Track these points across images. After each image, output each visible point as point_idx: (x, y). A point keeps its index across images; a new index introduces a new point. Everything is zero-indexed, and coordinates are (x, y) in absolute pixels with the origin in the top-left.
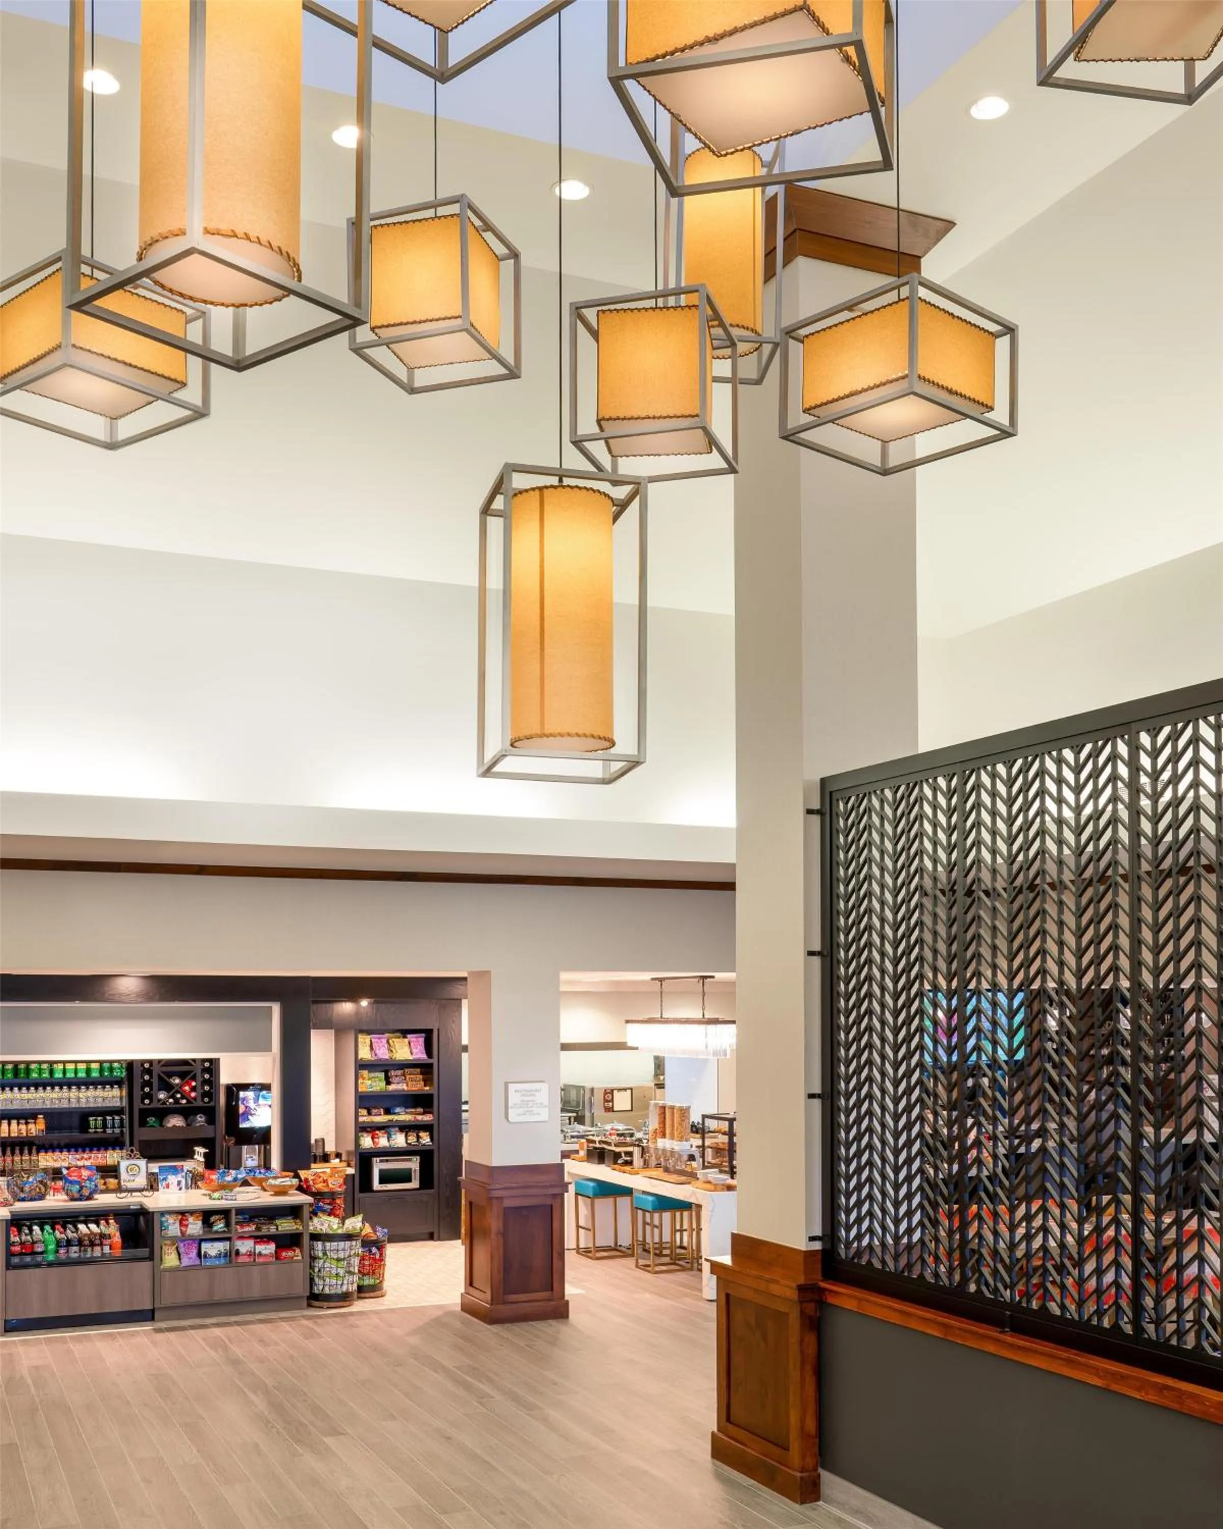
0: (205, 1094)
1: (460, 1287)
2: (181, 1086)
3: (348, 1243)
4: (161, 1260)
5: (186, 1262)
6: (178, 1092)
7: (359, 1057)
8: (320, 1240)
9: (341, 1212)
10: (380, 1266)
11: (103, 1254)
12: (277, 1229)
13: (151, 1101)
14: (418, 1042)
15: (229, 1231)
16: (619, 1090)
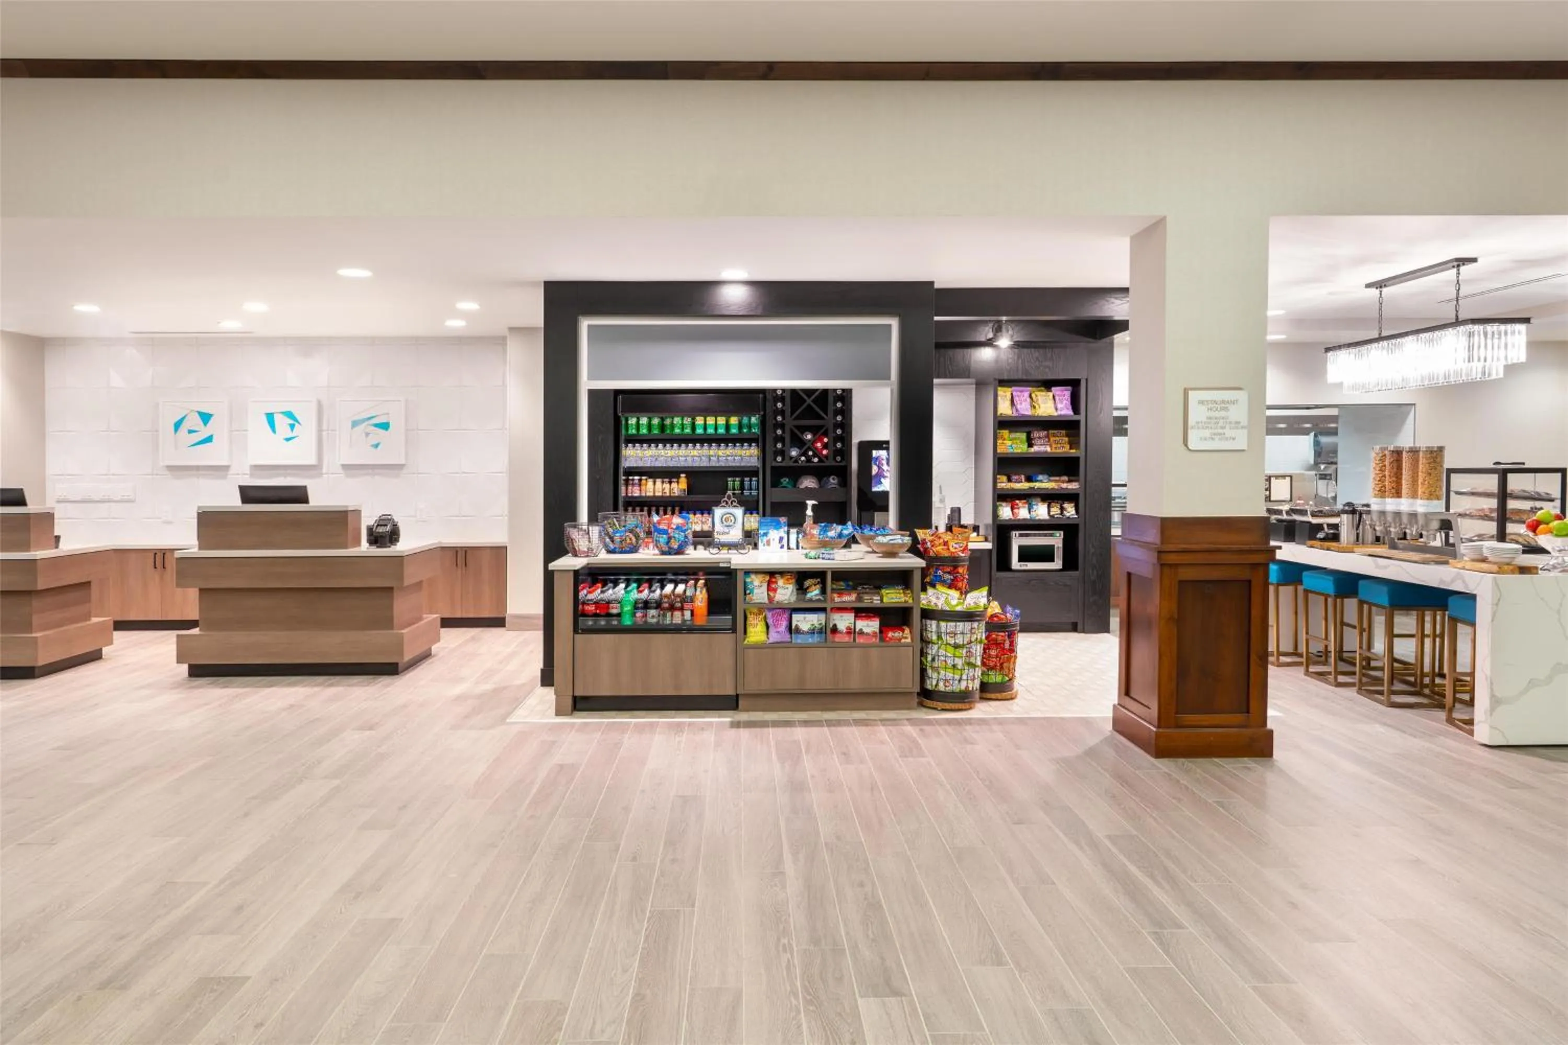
0: (838, 452)
1: (1112, 695)
2: (814, 442)
3: (968, 625)
4: (745, 632)
5: (774, 637)
6: (809, 449)
7: (999, 413)
8: (931, 619)
9: (963, 584)
10: (1009, 660)
11: (684, 621)
12: (882, 600)
13: (783, 459)
14: (1063, 394)
15: (825, 601)
16: (1277, 477)
